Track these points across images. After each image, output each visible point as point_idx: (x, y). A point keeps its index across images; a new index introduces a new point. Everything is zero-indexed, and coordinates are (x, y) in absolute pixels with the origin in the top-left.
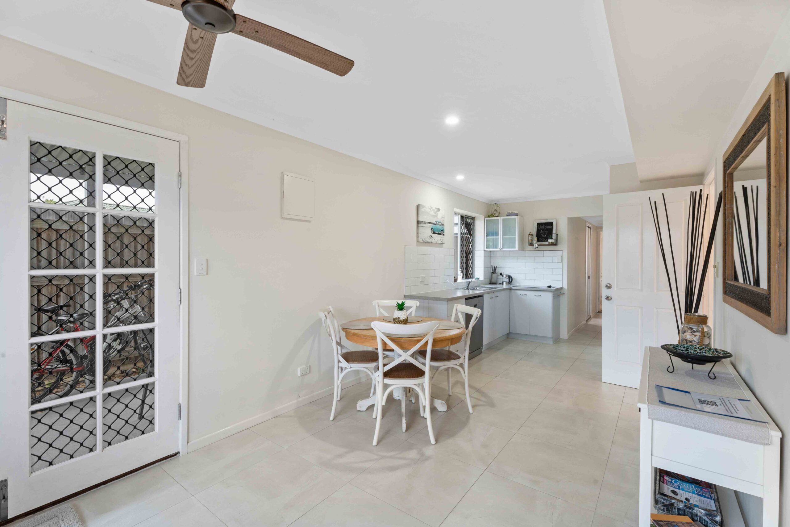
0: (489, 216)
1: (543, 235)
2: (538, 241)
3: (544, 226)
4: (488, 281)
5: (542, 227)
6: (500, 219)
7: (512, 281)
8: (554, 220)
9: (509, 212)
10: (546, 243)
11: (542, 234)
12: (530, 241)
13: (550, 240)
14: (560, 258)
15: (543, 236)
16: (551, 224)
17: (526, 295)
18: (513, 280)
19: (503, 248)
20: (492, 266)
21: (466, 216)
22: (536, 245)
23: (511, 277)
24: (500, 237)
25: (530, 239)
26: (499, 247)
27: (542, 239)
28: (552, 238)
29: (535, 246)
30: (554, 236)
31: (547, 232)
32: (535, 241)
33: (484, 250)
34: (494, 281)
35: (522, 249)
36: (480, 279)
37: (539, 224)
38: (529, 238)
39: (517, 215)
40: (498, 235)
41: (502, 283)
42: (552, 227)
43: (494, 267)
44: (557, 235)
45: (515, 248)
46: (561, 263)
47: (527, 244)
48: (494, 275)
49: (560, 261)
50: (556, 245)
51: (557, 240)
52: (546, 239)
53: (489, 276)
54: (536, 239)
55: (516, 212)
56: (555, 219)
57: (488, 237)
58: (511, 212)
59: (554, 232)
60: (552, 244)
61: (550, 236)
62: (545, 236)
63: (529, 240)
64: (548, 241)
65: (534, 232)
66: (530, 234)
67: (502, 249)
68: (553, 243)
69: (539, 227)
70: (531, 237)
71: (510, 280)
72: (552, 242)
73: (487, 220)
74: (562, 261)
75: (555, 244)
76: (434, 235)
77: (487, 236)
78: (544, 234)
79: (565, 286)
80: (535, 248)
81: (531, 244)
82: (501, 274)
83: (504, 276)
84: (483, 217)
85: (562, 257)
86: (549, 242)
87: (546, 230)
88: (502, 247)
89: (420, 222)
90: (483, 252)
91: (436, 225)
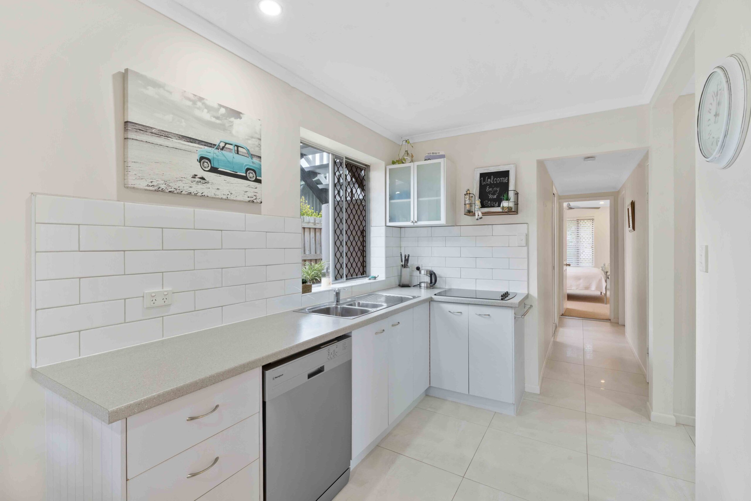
0: (393, 163)
1: (492, 194)
2: (483, 206)
3: (492, 179)
4: (395, 281)
5: (489, 180)
6: (413, 167)
7: (436, 281)
8: (512, 166)
9: (429, 154)
10: (499, 209)
11: (489, 192)
12: (468, 207)
13: (505, 204)
14: (524, 237)
15: (491, 196)
16: (506, 174)
17: (461, 313)
18: (438, 279)
19: (419, 219)
20: (401, 255)
21: (346, 158)
22: (479, 213)
23: (434, 273)
24: (413, 200)
25: (467, 202)
26: (412, 219)
27: (489, 202)
28: (508, 199)
29: (477, 216)
30: (511, 194)
31: (498, 189)
32: (476, 207)
33: (386, 226)
34: (405, 281)
35: (453, 223)
36: (378, 279)
37: (484, 176)
38: (465, 201)
39: (443, 156)
40: (409, 197)
41: (419, 285)
42: (508, 180)
43: (405, 257)
44: (517, 194)
45: (439, 219)
46: (526, 248)
47: (462, 211)
48: (404, 270)
49: (524, 243)
50: (516, 212)
51: (516, 204)
52: (498, 202)
53: (395, 272)
54: (478, 203)
55: (442, 153)
56: (514, 164)
57: (393, 201)
58: (432, 153)
59: (511, 187)
60: (510, 211)
61: (505, 196)
62: (495, 197)
63: (465, 204)
64: (501, 206)
65: (475, 190)
66: (467, 194)
67: (416, 222)
68: (511, 208)
69: (484, 180)
70: (469, 199)
71: (433, 281)
72: (508, 208)
73: (390, 169)
74: (527, 244)
75: (513, 211)
76: (211, 176)
77: (391, 199)
78: (494, 194)
79: (534, 292)
80: (478, 219)
81: (470, 213)
82: (418, 269)
83: (423, 272)
84: (383, 164)
85: (527, 235)
86: (503, 207)
87: (496, 185)
88: (416, 219)
89: (130, 127)
90: (384, 228)
91: (223, 152)
